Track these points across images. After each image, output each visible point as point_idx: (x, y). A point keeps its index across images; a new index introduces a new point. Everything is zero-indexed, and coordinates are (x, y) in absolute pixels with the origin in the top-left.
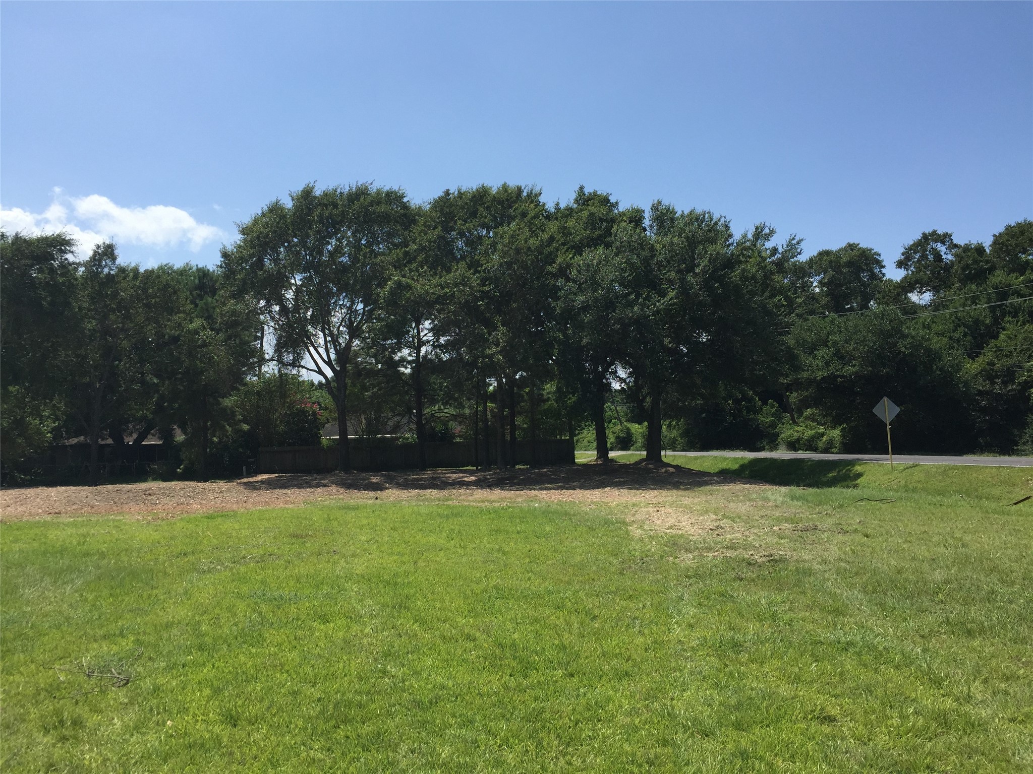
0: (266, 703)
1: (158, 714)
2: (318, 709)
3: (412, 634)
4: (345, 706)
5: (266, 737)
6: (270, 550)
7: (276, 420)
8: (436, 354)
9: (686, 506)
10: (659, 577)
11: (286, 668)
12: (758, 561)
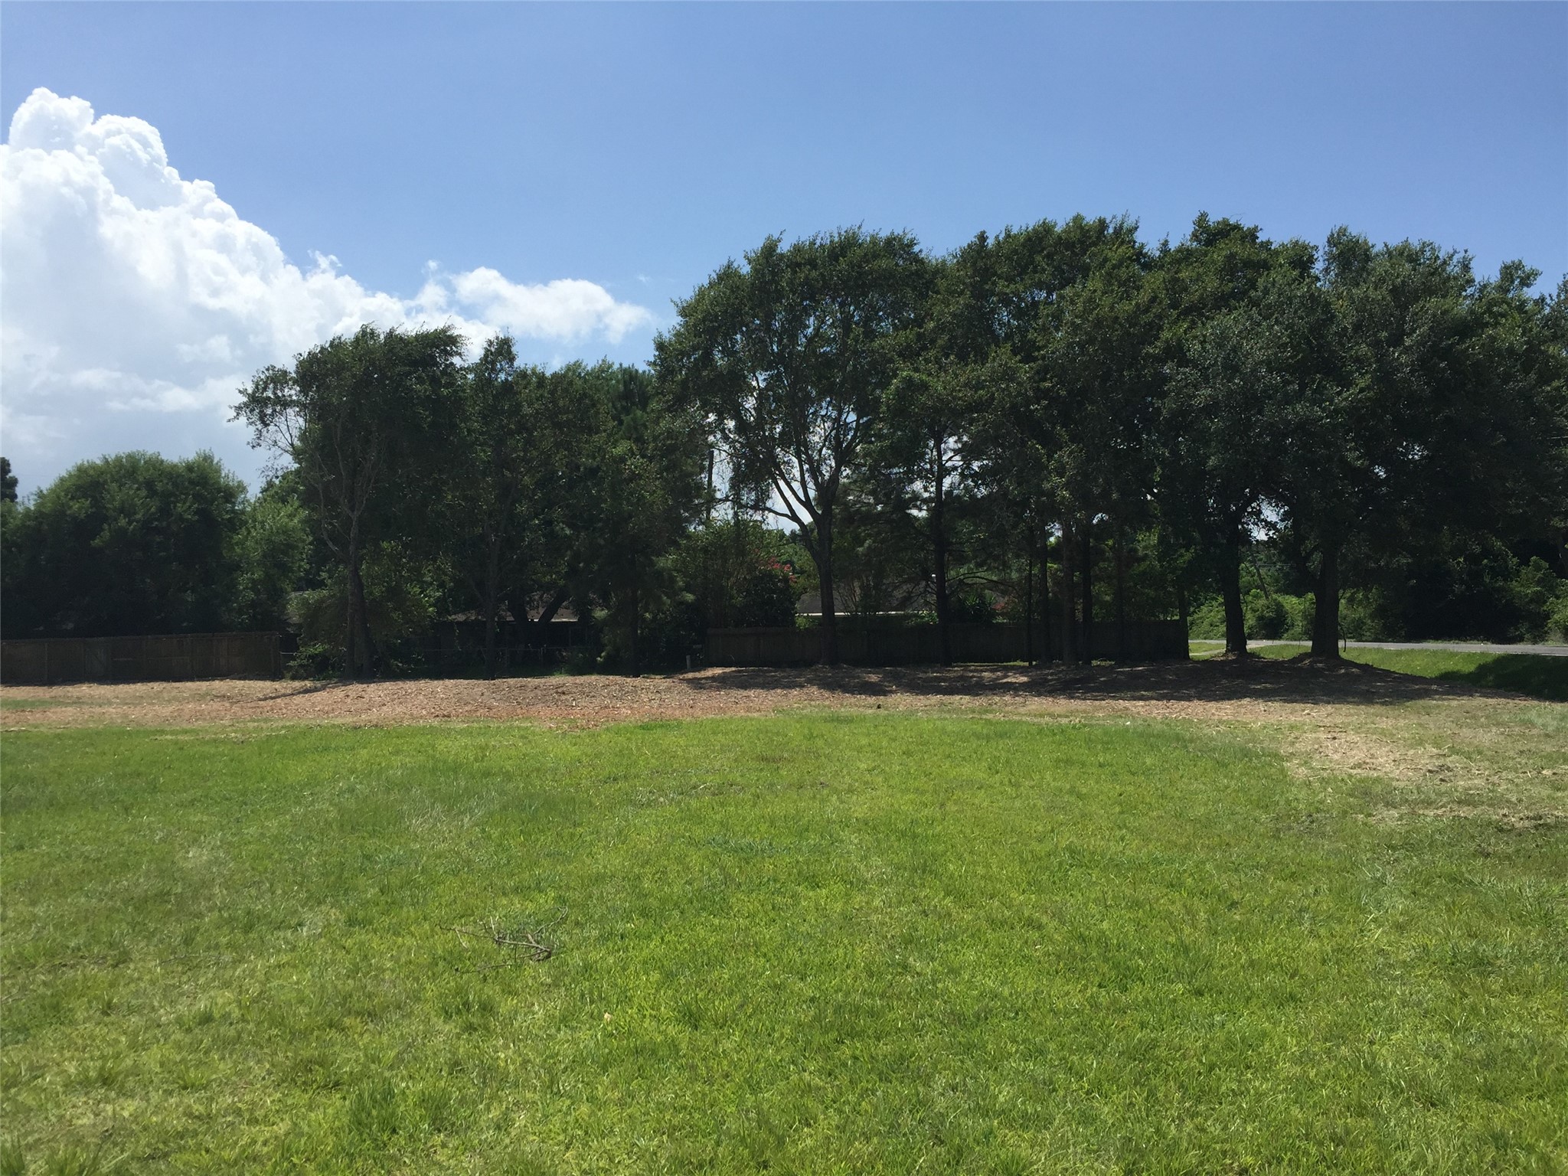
0: (738, 998)
1: (592, 1002)
2: (812, 1013)
3: (943, 913)
4: (850, 1011)
5: (739, 1049)
6: (730, 777)
7: (732, 588)
8: (966, 487)
9: (1383, 733)
10: (1342, 846)
11: (764, 950)
12: (1517, 825)
